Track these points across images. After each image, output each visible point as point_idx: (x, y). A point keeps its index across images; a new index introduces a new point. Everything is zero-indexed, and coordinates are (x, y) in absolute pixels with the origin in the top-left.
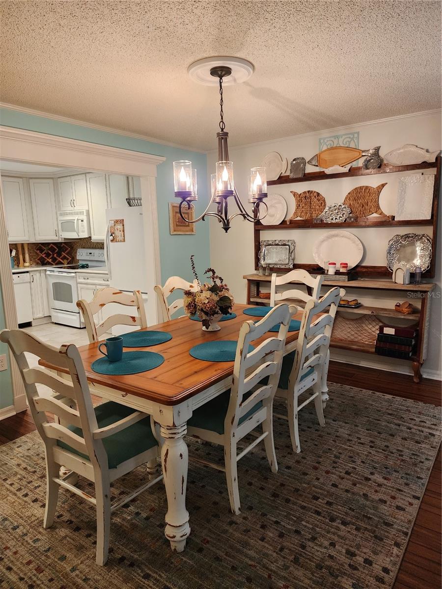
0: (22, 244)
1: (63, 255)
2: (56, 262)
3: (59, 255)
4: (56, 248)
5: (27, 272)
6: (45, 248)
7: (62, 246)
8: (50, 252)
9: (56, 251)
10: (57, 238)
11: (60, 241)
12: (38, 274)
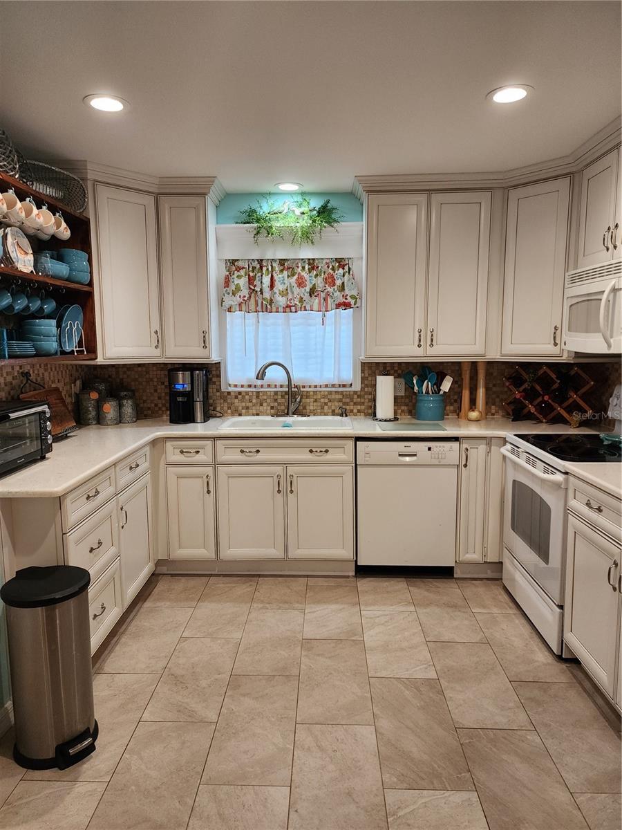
0: (474, 365)
1: (571, 400)
2: (552, 415)
3: (561, 398)
4: (554, 376)
5: (456, 439)
6: (527, 377)
7: (572, 373)
8: (538, 388)
9: (556, 386)
10: (556, 351)
11: (565, 358)
12: (482, 448)
